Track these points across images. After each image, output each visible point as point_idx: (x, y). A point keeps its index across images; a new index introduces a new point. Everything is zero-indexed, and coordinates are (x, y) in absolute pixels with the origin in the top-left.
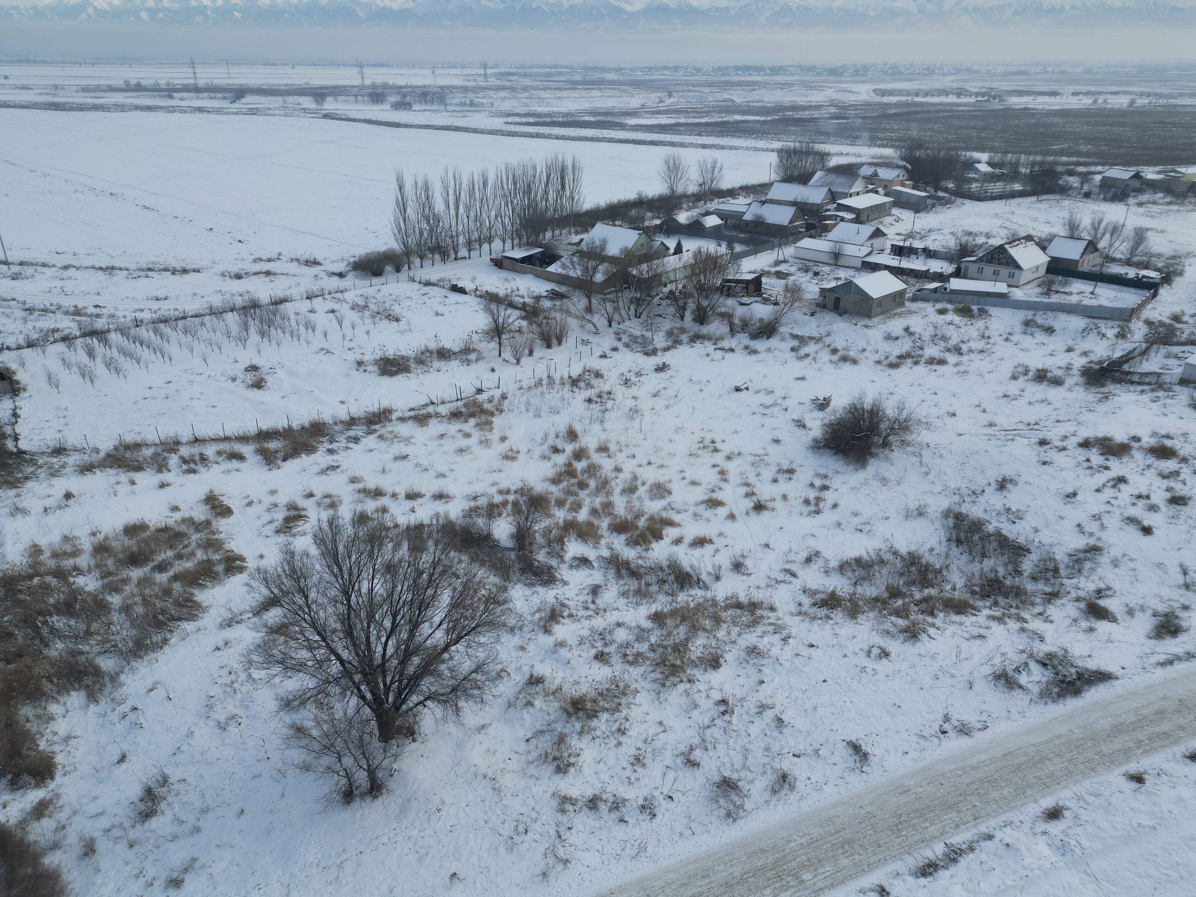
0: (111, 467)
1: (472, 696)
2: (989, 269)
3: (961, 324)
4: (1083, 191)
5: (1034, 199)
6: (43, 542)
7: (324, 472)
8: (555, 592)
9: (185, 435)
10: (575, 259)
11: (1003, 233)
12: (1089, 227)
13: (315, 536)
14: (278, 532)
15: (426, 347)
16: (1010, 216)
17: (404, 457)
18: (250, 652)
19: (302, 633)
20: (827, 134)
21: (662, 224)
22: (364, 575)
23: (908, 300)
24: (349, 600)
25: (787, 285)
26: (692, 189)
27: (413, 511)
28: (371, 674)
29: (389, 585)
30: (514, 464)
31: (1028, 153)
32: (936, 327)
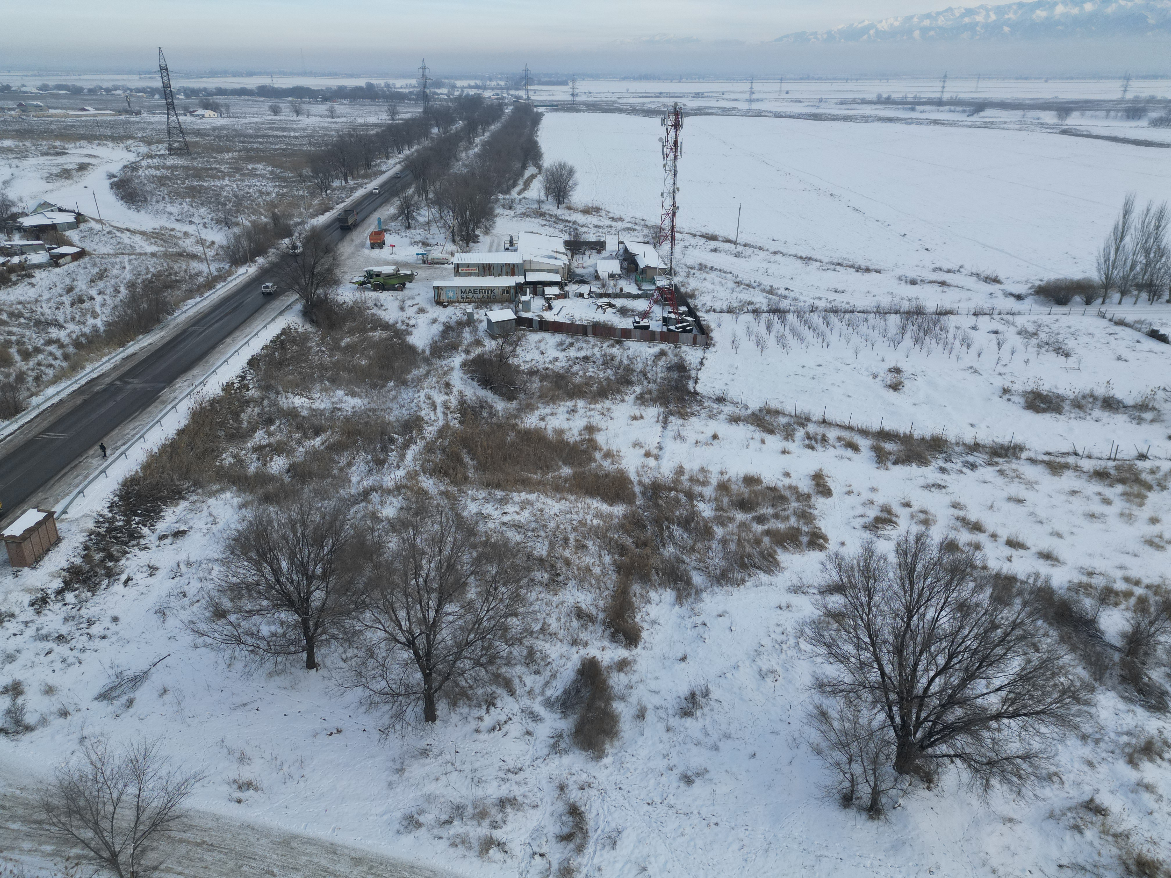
0: (752, 424)
1: (1010, 782)
6: (687, 467)
7: (928, 487)
8: (1160, 724)
9: (816, 415)
13: (899, 544)
14: (865, 527)
15: (1092, 391)
17: (1020, 501)
18: (804, 623)
19: (855, 629)
22: (934, 601)
24: (910, 619)
27: (1009, 559)
28: (907, 700)
29: (957, 624)
30: (1158, 555)
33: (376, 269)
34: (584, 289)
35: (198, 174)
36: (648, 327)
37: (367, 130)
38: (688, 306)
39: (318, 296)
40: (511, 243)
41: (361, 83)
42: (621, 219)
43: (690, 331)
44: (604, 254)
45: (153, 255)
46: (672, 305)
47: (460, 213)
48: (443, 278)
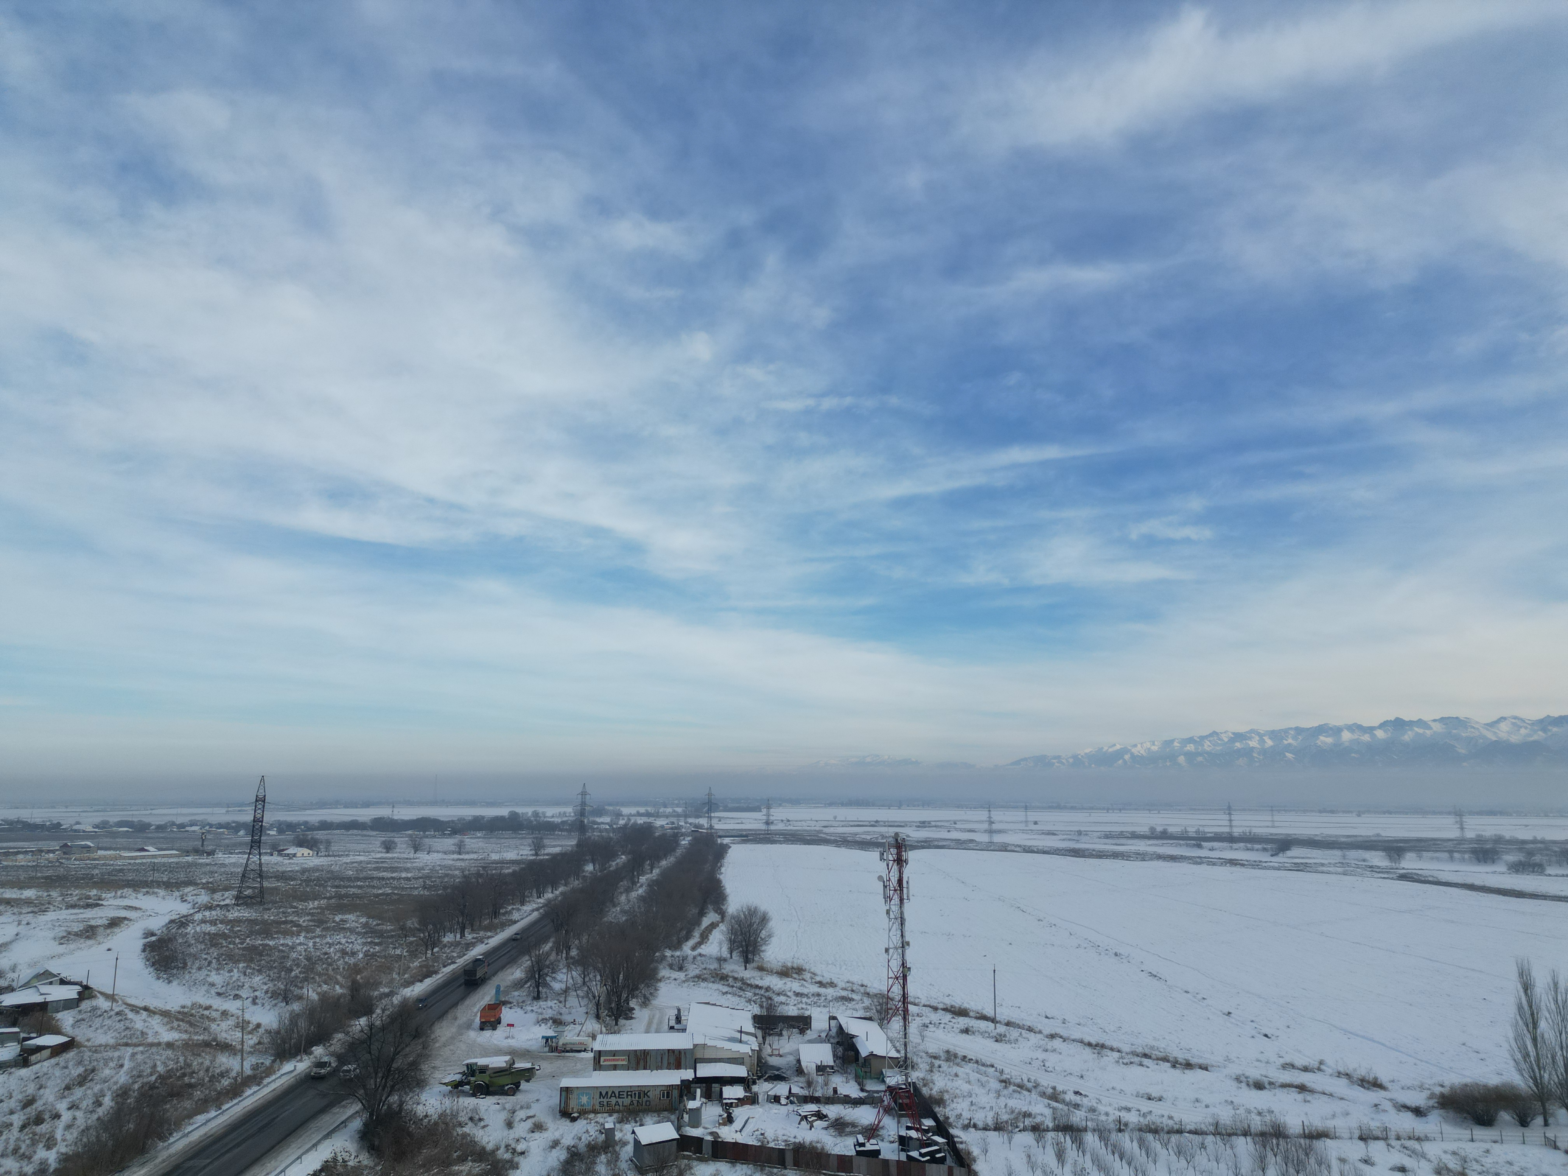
33: (482, 1061)
34: (781, 1089)
35: (266, 929)
36: (878, 1152)
37: (502, 868)
38: (935, 1118)
39: (389, 1107)
40: (678, 1019)
41: (504, 812)
42: (832, 984)
43: (942, 1160)
44: (810, 1034)
45: (170, 1045)
46: (911, 1116)
47: (611, 978)
48: (575, 1074)
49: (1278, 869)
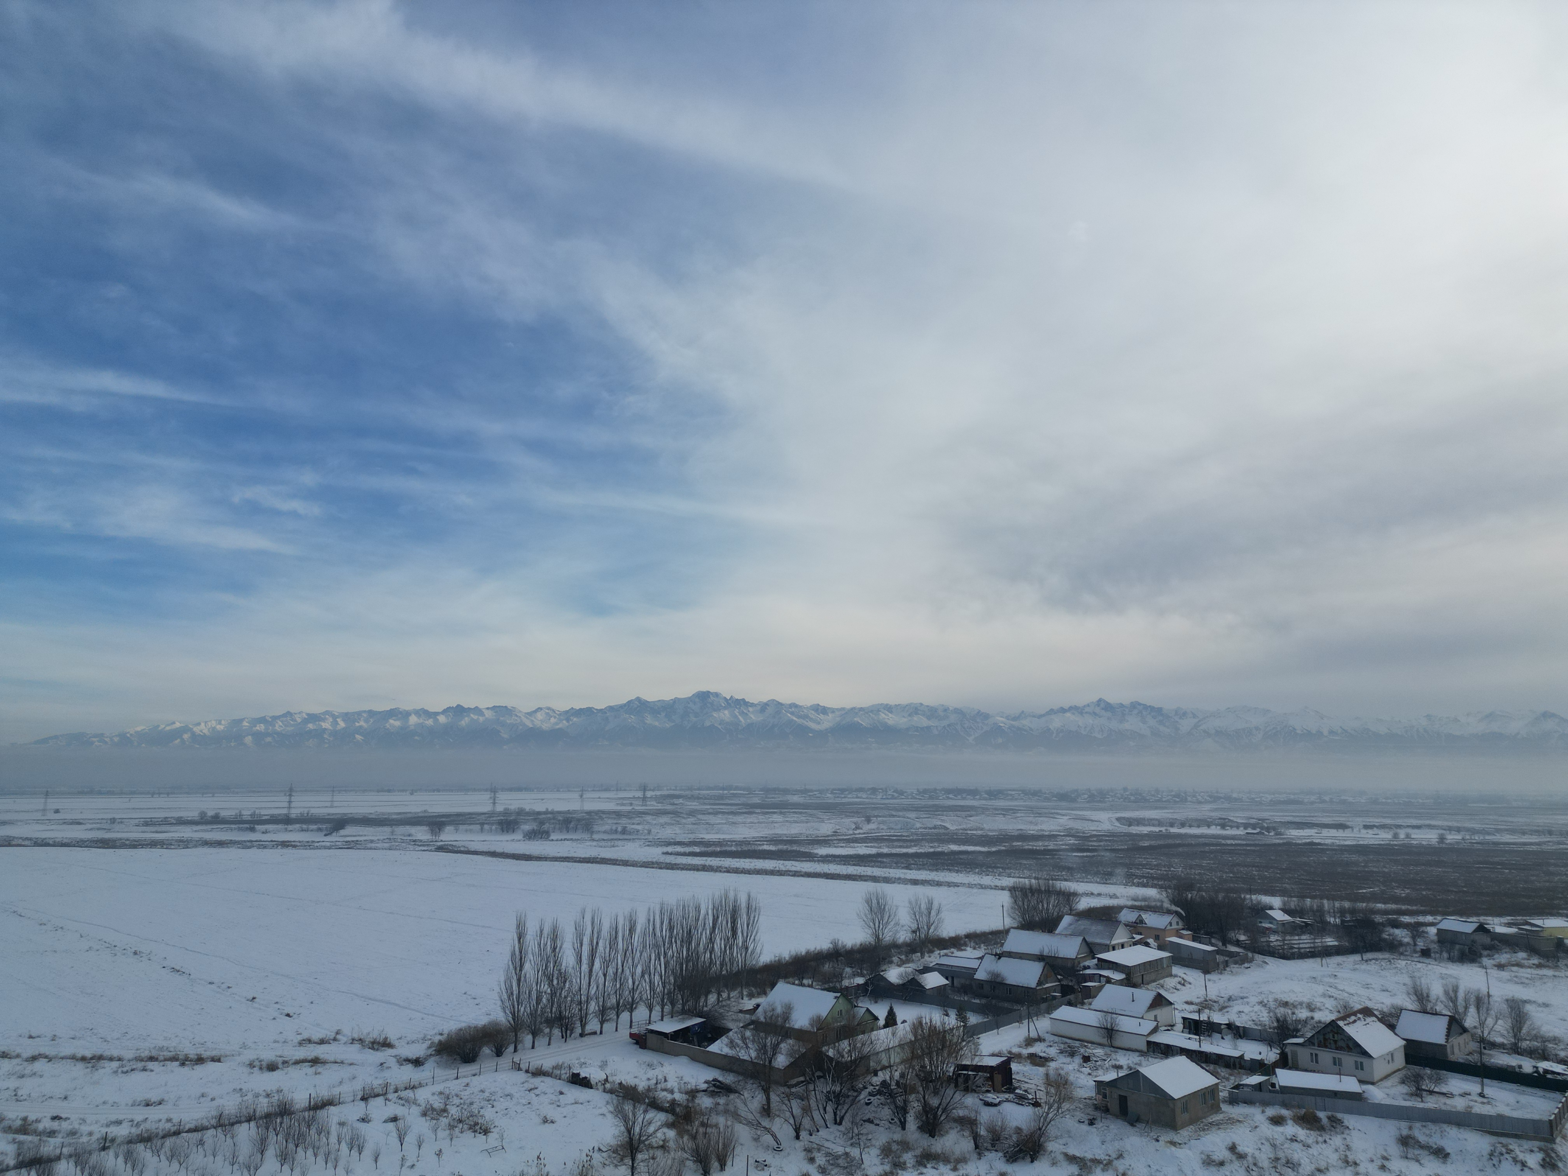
2: (1326, 1056)
3: (1310, 1141)
4: (1418, 949)
5: (1357, 957)
10: (748, 1033)
11: (1330, 1004)
12: (1443, 998)
16: (1332, 980)
20: (1069, 869)
21: (866, 984)
23: (1224, 1101)
25: (1047, 1075)
26: (904, 936)
31: (1333, 898)
32: (1274, 1146)
49: (329, 848)
